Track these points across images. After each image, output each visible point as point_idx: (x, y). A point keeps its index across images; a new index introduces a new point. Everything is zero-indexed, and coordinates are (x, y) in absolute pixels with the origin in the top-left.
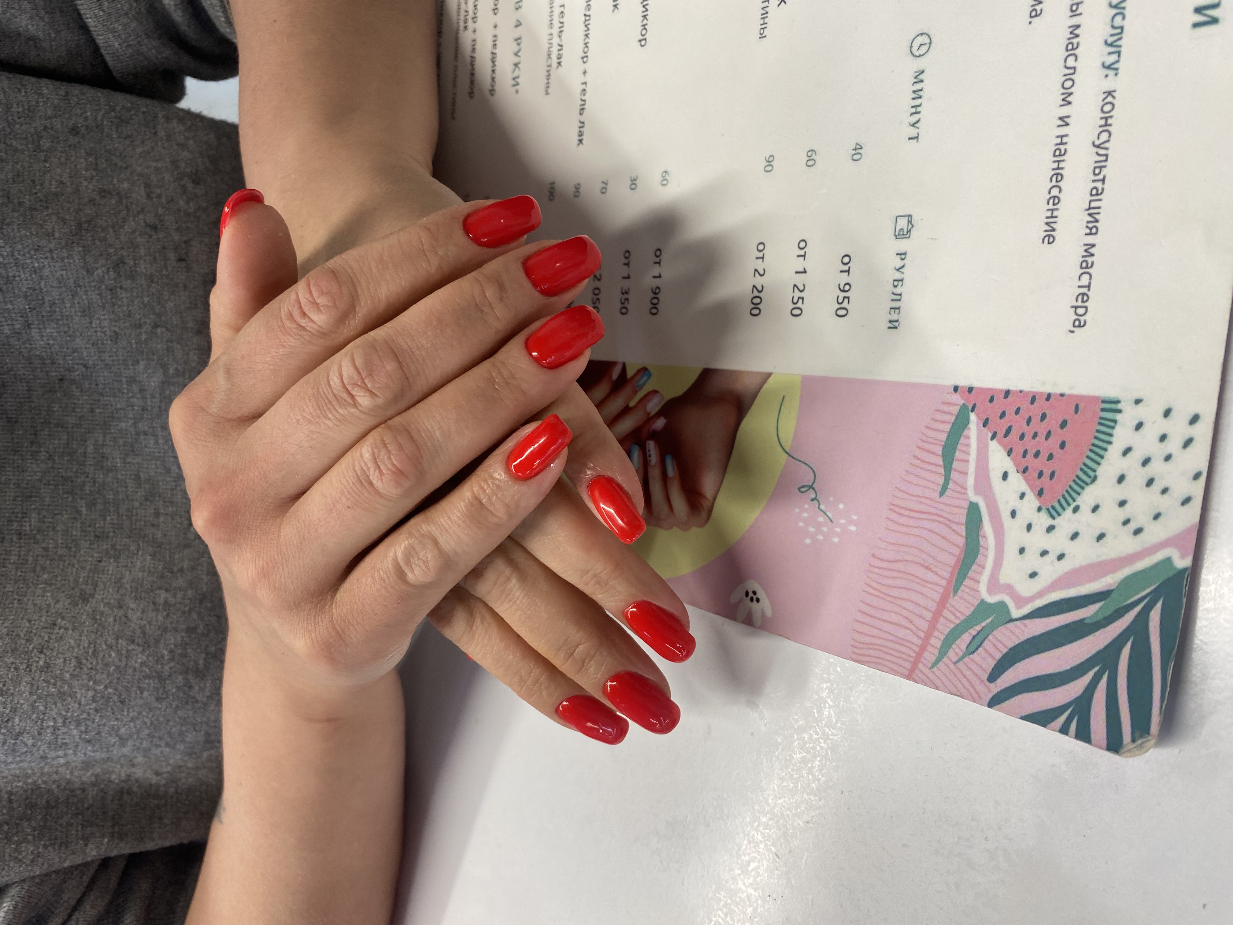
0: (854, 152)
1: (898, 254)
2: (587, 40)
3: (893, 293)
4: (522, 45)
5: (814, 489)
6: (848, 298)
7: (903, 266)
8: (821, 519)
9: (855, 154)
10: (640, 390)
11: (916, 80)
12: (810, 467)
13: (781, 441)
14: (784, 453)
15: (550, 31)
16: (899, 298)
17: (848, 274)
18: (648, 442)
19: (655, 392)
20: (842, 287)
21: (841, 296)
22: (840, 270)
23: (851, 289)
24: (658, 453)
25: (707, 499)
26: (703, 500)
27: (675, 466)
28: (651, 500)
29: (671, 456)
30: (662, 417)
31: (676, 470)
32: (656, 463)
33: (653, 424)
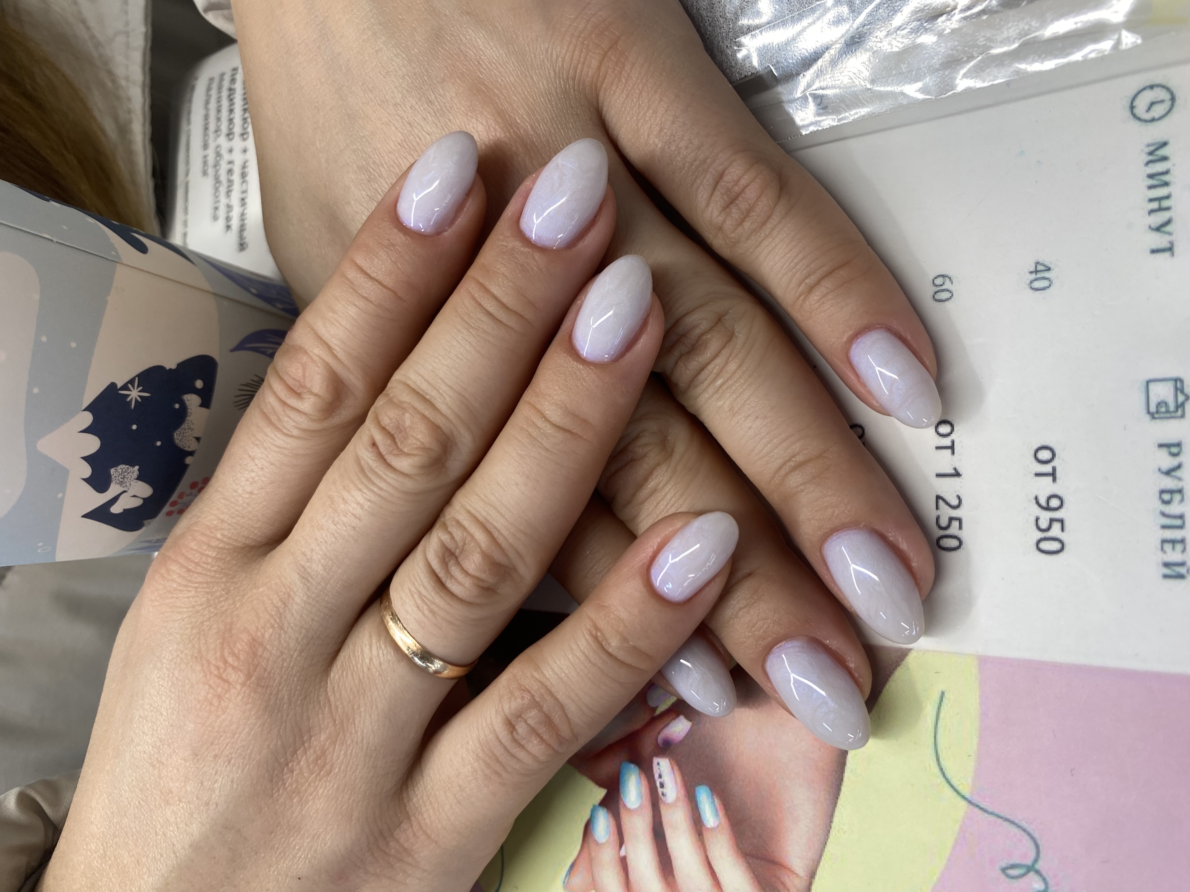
0: (1033, 276)
1: (1161, 446)
3: (1164, 514)
6: (1061, 521)
7: (1179, 467)
9: (1036, 279)
11: (1151, 158)
16: (1178, 522)
17: (1054, 480)
18: (656, 760)
20: (1043, 502)
21: (1045, 517)
22: (1034, 473)
23: (1065, 505)
24: (679, 779)
25: (795, 874)
26: (786, 877)
27: (718, 809)
28: (674, 867)
29: (708, 789)
30: (682, 717)
31: (721, 813)
32: (678, 799)
33: (662, 729)
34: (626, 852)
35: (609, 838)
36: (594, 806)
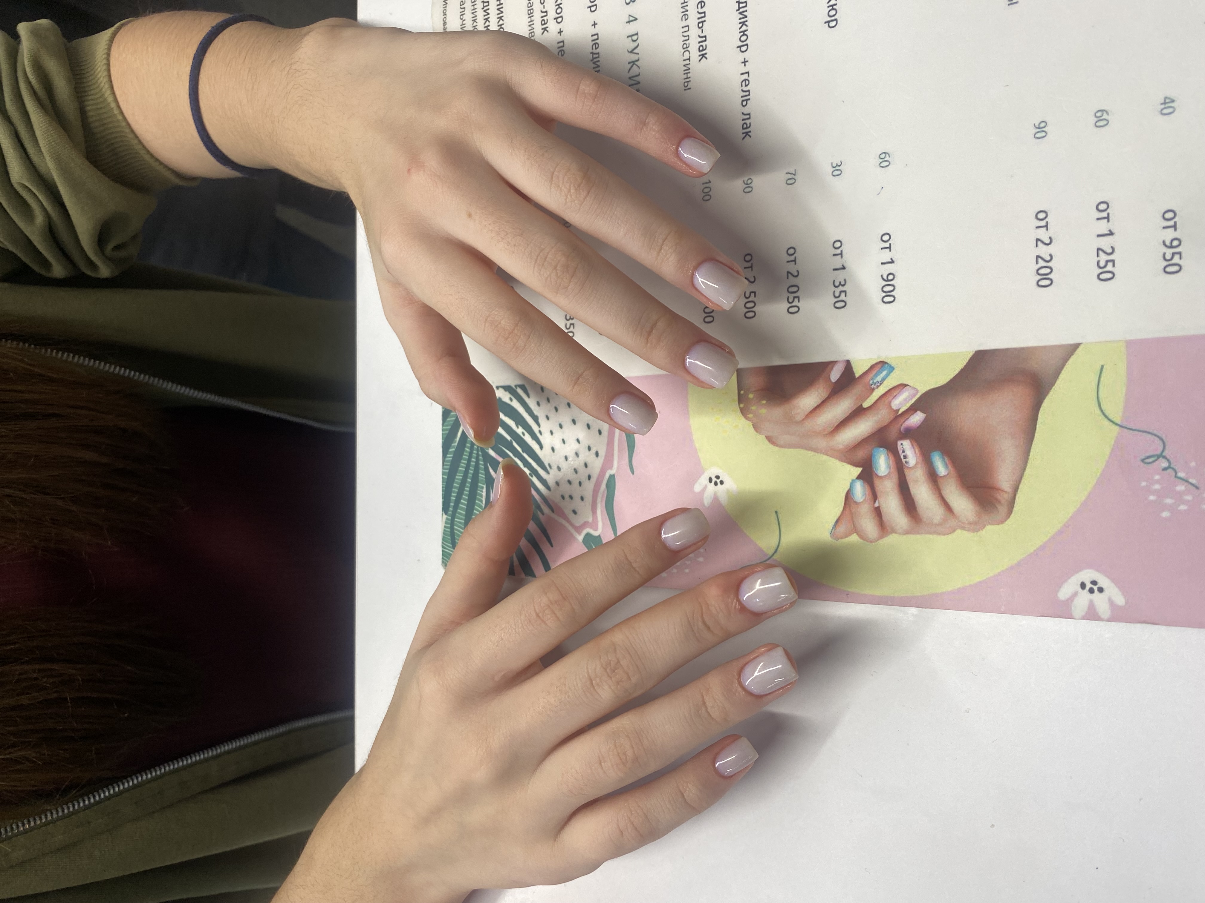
0: (1162, 106)
2: (744, 28)
4: (638, 41)
5: (1165, 457)
6: (1180, 254)
8: (1181, 488)
9: (1165, 108)
10: (877, 387)
12: (1155, 435)
13: (1107, 414)
14: (1114, 426)
15: (685, 23)
17: (1175, 230)
18: (899, 442)
19: (903, 386)
20: (1168, 243)
21: (1169, 252)
22: (1163, 227)
23: (1183, 243)
24: (917, 451)
25: (1005, 491)
26: (998, 494)
27: (948, 463)
28: (916, 505)
29: (940, 453)
30: (918, 412)
31: (950, 466)
32: (917, 463)
33: (904, 422)
34: (879, 504)
35: (866, 498)
36: (853, 481)
